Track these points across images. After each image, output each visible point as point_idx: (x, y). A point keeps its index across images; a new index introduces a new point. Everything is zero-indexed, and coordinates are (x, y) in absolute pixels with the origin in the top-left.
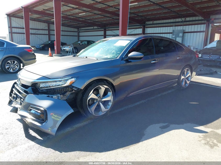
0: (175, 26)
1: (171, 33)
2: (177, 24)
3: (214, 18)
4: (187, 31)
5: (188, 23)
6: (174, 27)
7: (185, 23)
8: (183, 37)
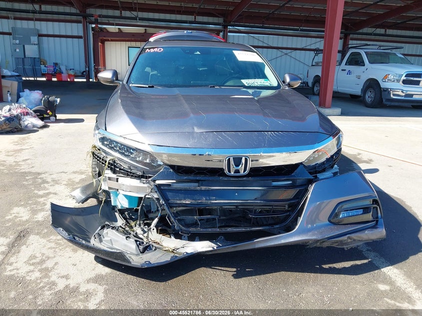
0: (15, 18)
1: (9, 34)
2: (18, 15)
3: (99, 14)
4: (45, 33)
5: (43, 16)
6: (11, 21)
7: (38, 16)
8: (39, 44)
